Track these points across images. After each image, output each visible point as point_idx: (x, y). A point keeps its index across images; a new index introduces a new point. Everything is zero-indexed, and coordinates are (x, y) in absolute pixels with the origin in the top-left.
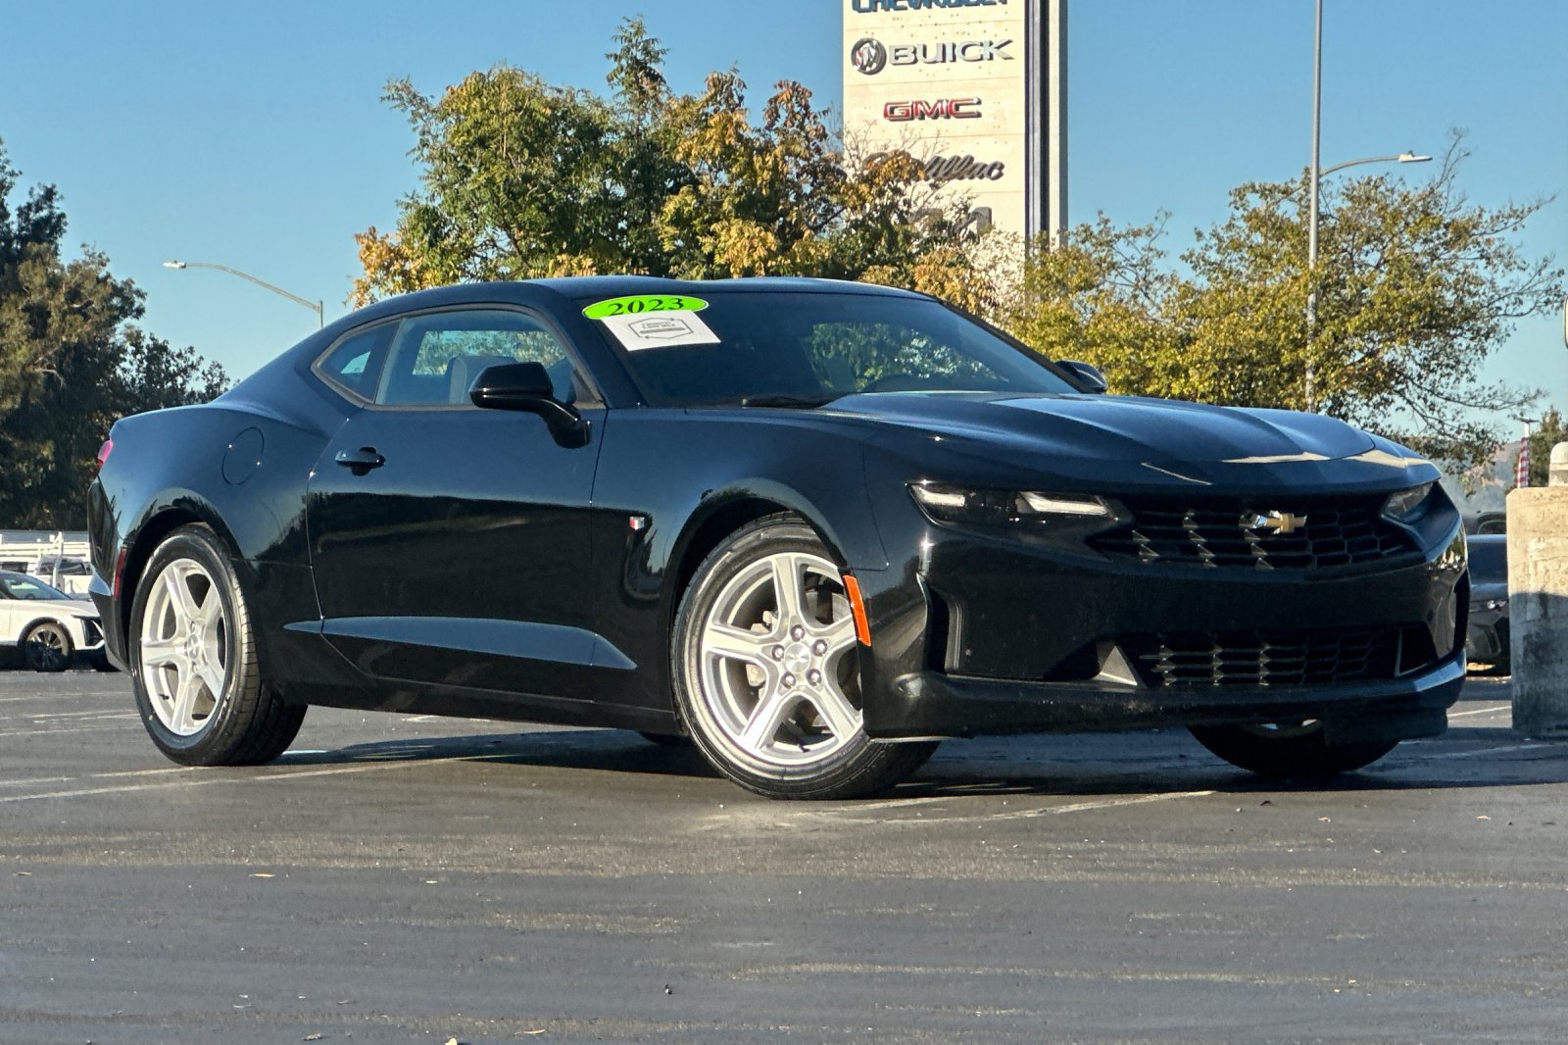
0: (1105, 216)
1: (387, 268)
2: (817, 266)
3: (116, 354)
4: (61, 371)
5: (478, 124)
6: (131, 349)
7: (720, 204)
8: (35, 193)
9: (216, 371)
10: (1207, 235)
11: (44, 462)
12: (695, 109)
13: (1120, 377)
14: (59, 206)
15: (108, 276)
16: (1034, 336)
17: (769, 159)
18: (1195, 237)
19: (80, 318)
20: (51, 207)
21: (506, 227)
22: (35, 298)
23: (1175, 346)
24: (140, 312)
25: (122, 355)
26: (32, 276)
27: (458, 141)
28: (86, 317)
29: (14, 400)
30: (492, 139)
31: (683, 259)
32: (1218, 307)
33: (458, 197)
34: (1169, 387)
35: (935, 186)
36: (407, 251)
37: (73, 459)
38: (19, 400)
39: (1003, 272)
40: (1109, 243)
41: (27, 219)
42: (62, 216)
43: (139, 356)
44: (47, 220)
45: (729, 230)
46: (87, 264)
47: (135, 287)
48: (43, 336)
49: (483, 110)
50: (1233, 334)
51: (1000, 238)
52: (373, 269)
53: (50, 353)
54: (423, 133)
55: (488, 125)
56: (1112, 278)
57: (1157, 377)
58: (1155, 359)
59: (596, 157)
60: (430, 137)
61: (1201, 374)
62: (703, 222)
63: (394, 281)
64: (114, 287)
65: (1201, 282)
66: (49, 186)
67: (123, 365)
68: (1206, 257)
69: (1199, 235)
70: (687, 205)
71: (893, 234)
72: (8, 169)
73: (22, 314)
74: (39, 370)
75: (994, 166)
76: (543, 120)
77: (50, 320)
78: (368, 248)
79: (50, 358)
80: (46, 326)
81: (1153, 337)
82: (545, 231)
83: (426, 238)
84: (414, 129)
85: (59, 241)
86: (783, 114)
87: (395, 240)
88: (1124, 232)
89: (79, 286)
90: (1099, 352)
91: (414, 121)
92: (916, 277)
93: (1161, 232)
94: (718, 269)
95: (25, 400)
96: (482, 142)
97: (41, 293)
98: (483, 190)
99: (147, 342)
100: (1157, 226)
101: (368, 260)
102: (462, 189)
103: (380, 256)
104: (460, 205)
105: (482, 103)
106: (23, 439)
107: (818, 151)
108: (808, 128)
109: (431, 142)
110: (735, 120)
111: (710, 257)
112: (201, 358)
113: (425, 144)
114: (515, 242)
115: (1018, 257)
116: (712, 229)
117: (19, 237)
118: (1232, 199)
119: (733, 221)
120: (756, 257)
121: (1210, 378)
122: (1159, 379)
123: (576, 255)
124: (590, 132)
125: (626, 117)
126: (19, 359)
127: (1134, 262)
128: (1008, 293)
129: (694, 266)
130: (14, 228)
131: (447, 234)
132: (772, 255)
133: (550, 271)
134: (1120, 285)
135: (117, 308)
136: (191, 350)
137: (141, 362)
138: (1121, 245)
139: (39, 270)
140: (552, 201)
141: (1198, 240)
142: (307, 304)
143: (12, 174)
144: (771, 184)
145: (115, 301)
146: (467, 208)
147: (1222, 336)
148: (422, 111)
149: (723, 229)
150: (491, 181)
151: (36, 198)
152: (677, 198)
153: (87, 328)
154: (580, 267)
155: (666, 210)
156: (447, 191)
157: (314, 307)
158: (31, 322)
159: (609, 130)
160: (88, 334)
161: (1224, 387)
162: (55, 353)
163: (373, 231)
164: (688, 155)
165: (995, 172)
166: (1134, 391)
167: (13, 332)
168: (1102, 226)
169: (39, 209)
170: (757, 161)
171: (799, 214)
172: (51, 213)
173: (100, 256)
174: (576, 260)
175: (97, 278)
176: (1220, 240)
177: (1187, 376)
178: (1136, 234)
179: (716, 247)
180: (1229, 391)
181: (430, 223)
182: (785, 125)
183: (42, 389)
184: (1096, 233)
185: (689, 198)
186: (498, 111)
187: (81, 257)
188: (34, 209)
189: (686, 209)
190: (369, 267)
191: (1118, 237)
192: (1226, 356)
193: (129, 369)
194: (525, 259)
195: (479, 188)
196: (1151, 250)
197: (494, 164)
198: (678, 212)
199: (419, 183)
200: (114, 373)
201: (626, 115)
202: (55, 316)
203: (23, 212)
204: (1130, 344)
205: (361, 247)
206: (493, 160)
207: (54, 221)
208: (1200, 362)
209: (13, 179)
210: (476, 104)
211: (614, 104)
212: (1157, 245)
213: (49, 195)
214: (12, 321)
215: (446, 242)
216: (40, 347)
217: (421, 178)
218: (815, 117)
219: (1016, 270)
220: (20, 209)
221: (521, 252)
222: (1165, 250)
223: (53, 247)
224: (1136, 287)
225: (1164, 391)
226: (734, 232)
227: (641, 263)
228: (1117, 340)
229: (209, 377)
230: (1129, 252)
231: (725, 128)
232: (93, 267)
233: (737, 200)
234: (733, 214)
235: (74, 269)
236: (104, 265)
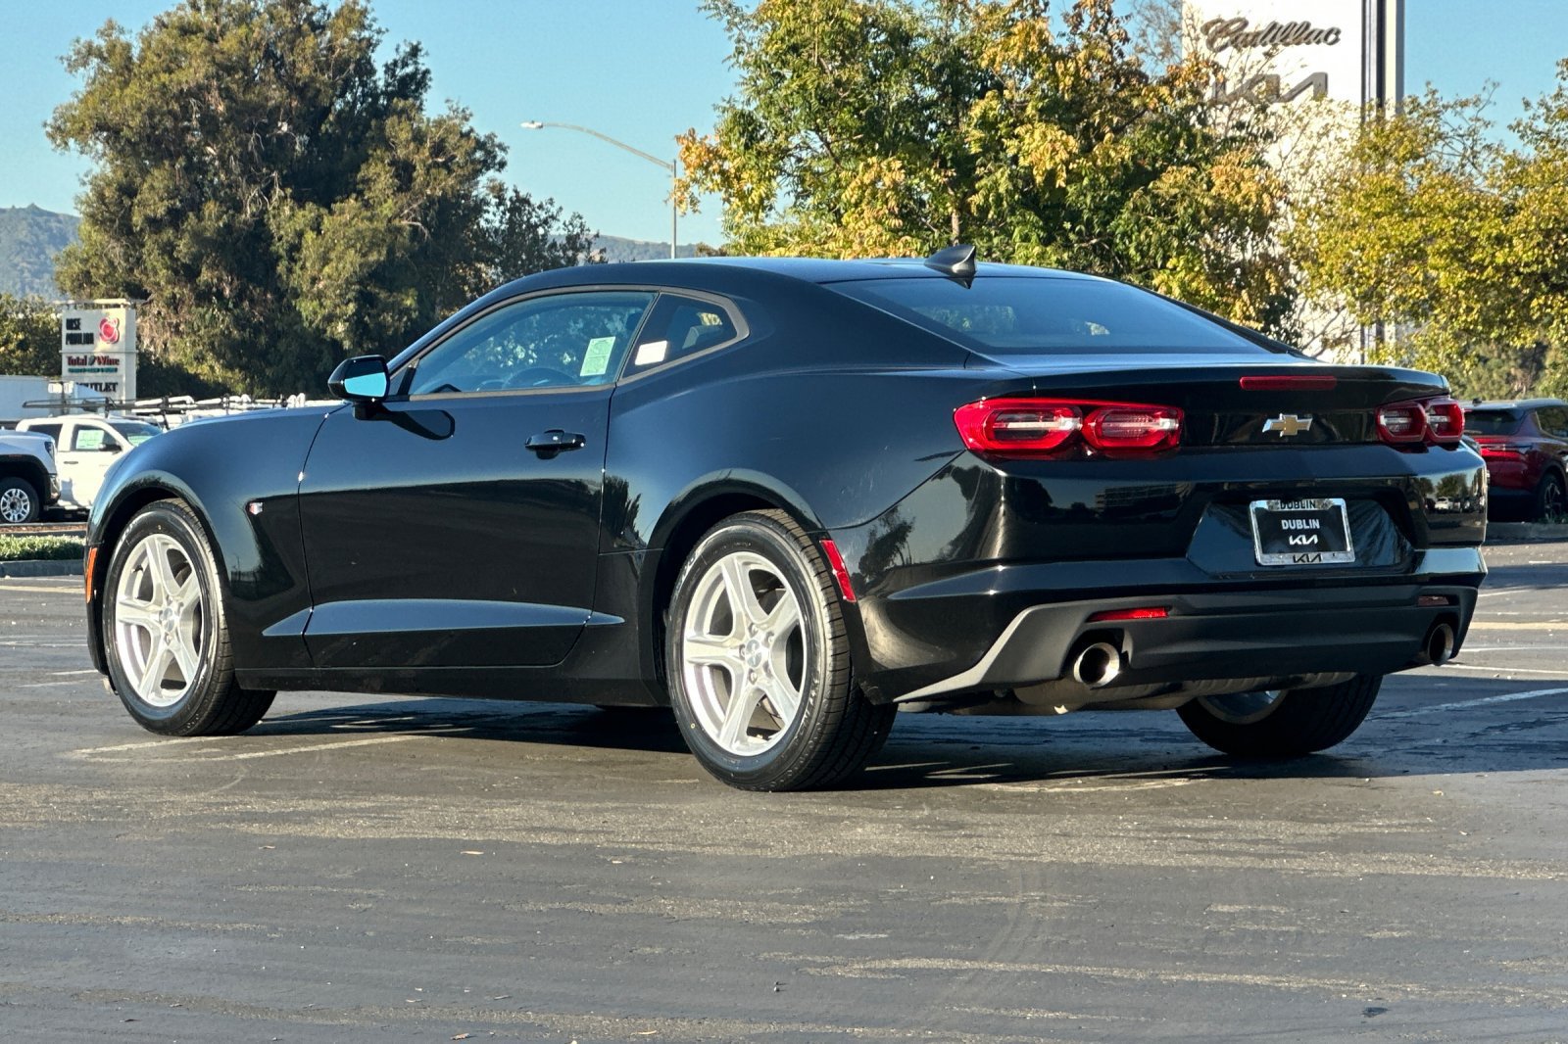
0: (1432, 87)
1: (706, 168)
2: (1117, 167)
3: (478, 208)
4: (424, 223)
5: (790, 33)
6: (494, 201)
7: (1023, 109)
8: (401, 50)
9: (577, 222)
10: (1535, 105)
11: (407, 311)
12: (1002, 14)
13: (1444, 247)
14: (424, 62)
15: (472, 130)
16: (1360, 207)
17: (1071, 66)
18: (1523, 107)
19: (444, 172)
20: (416, 63)
21: (817, 130)
22: (401, 153)
23: (1500, 216)
24: (502, 165)
25: (485, 208)
26: (399, 131)
27: (772, 50)
28: (450, 171)
29: (379, 252)
30: (805, 47)
31: (989, 161)
32: (1543, 177)
33: (771, 102)
34: (1493, 255)
35: (1268, 55)
36: (725, 152)
37: (438, 309)
38: (384, 252)
39: (1336, 139)
40: (1436, 114)
41: (393, 75)
42: (427, 72)
43: (502, 208)
44: (412, 76)
45: (1032, 133)
46: (450, 118)
47: (497, 141)
48: (408, 189)
49: (795, 19)
50: (1557, 204)
51: (1333, 106)
52: (692, 169)
53: (415, 206)
54: (739, 41)
55: (801, 34)
56: (1438, 148)
57: (1480, 246)
58: (1479, 229)
59: (905, 65)
60: (744, 45)
61: (1524, 244)
62: (1008, 126)
63: (712, 180)
64: (478, 141)
65: (1529, 152)
66: (415, 43)
67: (486, 216)
68: (1533, 127)
69: (1527, 104)
70: (991, 109)
71: (1192, 137)
72: (375, 27)
73: (388, 168)
74: (404, 223)
75: (1330, 32)
76: (853, 28)
77: (415, 174)
78: (688, 149)
79: (415, 211)
80: (411, 180)
81: (1477, 207)
82: (856, 134)
83: (743, 140)
84: (730, 38)
85: (425, 96)
86: (1087, 19)
87: (714, 141)
88: (1452, 103)
89: (443, 140)
90: (1424, 223)
91: (729, 30)
92: (1214, 177)
93: (1488, 102)
94: (1022, 171)
95: (391, 252)
96: (795, 49)
97: (406, 147)
98: (795, 96)
99: (509, 194)
100: (1484, 96)
101: (688, 160)
102: (775, 95)
103: (699, 156)
104: (774, 110)
105: (795, 12)
106: (391, 291)
107: (1121, 54)
108: (1111, 32)
109: (746, 49)
110: (1037, 27)
111: (1015, 160)
112: (561, 209)
113: (740, 52)
114: (828, 144)
115: (1350, 125)
116: (1016, 132)
117: (384, 93)
118: (1559, 69)
119: (1037, 124)
120: (1058, 160)
121: (1534, 247)
122: (1484, 248)
123: (887, 156)
124: (900, 38)
125: (936, 24)
126: (385, 212)
127: (1461, 132)
128: (1340, 160)
129: (1000, 167)
130: (381, 84)
131: (762, 138)
132: (1072, 157)
133: (861, 173)
134: (1447, 155)
135: (480, 162)
136: (551, 201)
137: (504, 213)
138: (1448, 115)
139: (405, 125)
140: (864, 105)
141: (1526, 110)
142: (661, 163)
143: (379, 32)
144: (1074, 87)
145: (479, 155)
146: (781, 113)
147: (1546, 206)
148: (737, 20)
149: (1027, 132)
150: (803, 87)
151: (402, 54)
152: (982, 103)
153: (451, 181)
154: (890, 169)
155: (972, 114)
156: (762, 96)
157: (668, 166)
158: (397, 176)
159: (920, 35)
160: (452, 187)
161: (1548, 256)
162: (420, 206)
163: (692, 133)
164: (993, 61)
165: (1332, 37)
166: (1459, 260)
167: (380, 186)
168: (1429, 97)
169: (405, 65)
170: (1060, 67)
171: (1102, 115)
172: (417, 69)
173: (463, 111)
174: (885, 163)
175: (461, 133)
176: (1549, 109)
177: (1511, 246)
178: (1464, 104)
179: (1020, 150)
180: (1553, 260)
181: (746, 126)
182: (1089, 29)
183: (407, 241)
184: (1423, 104)
185: (994, 103)
186: (809, 21)
187: (445, 112)
188: (400, 64)
189: (991, 113)
190: (688, 167)
191: (1446, 107)
192: (1551, 226)
193: (493, 218)
194: (837, 161)
195: (792, 94)
196: (1478, 120)
197: (807, 71)
198: (984, 116)
199: (735, 88)
200: (478, 224)
201: (935, 21)
202: (420, 170)
203: (390, 69)
204: (1454, 214)
205: (682, 148)
206: (805, 68)
207: (419, 76)
208: (1525, 231)
209: (380, 37)
210: (789, 12)
211: (923, 10)
212: (1486, 114)
213: (415, 51)
214: (379, 175)
215: (761, 144)
216: (405, 201)
217: (737, 84)
218: (1118, 22)
219: (1348, 137)
220: (386, 66)
221: (833, 155)
222: (1492, 120)
223: (418, 103)
224: (1464, 156)
225: (1487, 261)
226: (1037, 135)
227: (949, 164)
228: (1441, 211)
229: (570, 227)
230: (1456, 121)
231: (1028, 35)
232: (457, 121)
233: (1040, 105)
234: (1037, 118)
235: (439, 123)
236: (467, 119)
